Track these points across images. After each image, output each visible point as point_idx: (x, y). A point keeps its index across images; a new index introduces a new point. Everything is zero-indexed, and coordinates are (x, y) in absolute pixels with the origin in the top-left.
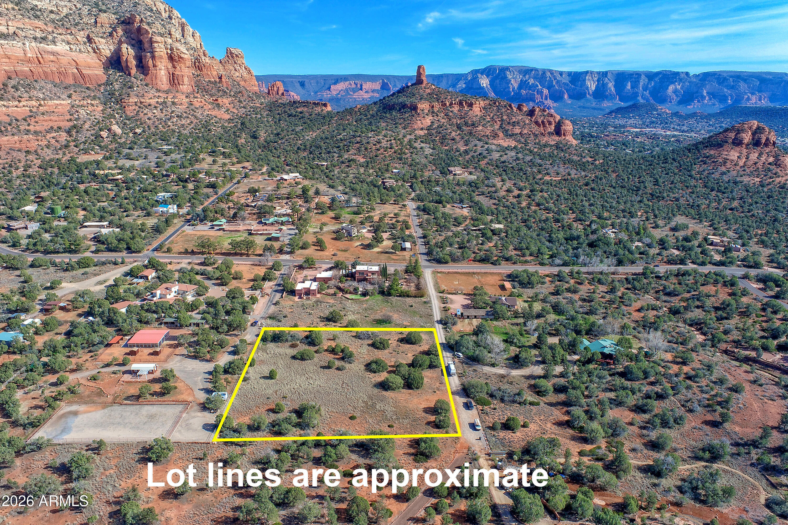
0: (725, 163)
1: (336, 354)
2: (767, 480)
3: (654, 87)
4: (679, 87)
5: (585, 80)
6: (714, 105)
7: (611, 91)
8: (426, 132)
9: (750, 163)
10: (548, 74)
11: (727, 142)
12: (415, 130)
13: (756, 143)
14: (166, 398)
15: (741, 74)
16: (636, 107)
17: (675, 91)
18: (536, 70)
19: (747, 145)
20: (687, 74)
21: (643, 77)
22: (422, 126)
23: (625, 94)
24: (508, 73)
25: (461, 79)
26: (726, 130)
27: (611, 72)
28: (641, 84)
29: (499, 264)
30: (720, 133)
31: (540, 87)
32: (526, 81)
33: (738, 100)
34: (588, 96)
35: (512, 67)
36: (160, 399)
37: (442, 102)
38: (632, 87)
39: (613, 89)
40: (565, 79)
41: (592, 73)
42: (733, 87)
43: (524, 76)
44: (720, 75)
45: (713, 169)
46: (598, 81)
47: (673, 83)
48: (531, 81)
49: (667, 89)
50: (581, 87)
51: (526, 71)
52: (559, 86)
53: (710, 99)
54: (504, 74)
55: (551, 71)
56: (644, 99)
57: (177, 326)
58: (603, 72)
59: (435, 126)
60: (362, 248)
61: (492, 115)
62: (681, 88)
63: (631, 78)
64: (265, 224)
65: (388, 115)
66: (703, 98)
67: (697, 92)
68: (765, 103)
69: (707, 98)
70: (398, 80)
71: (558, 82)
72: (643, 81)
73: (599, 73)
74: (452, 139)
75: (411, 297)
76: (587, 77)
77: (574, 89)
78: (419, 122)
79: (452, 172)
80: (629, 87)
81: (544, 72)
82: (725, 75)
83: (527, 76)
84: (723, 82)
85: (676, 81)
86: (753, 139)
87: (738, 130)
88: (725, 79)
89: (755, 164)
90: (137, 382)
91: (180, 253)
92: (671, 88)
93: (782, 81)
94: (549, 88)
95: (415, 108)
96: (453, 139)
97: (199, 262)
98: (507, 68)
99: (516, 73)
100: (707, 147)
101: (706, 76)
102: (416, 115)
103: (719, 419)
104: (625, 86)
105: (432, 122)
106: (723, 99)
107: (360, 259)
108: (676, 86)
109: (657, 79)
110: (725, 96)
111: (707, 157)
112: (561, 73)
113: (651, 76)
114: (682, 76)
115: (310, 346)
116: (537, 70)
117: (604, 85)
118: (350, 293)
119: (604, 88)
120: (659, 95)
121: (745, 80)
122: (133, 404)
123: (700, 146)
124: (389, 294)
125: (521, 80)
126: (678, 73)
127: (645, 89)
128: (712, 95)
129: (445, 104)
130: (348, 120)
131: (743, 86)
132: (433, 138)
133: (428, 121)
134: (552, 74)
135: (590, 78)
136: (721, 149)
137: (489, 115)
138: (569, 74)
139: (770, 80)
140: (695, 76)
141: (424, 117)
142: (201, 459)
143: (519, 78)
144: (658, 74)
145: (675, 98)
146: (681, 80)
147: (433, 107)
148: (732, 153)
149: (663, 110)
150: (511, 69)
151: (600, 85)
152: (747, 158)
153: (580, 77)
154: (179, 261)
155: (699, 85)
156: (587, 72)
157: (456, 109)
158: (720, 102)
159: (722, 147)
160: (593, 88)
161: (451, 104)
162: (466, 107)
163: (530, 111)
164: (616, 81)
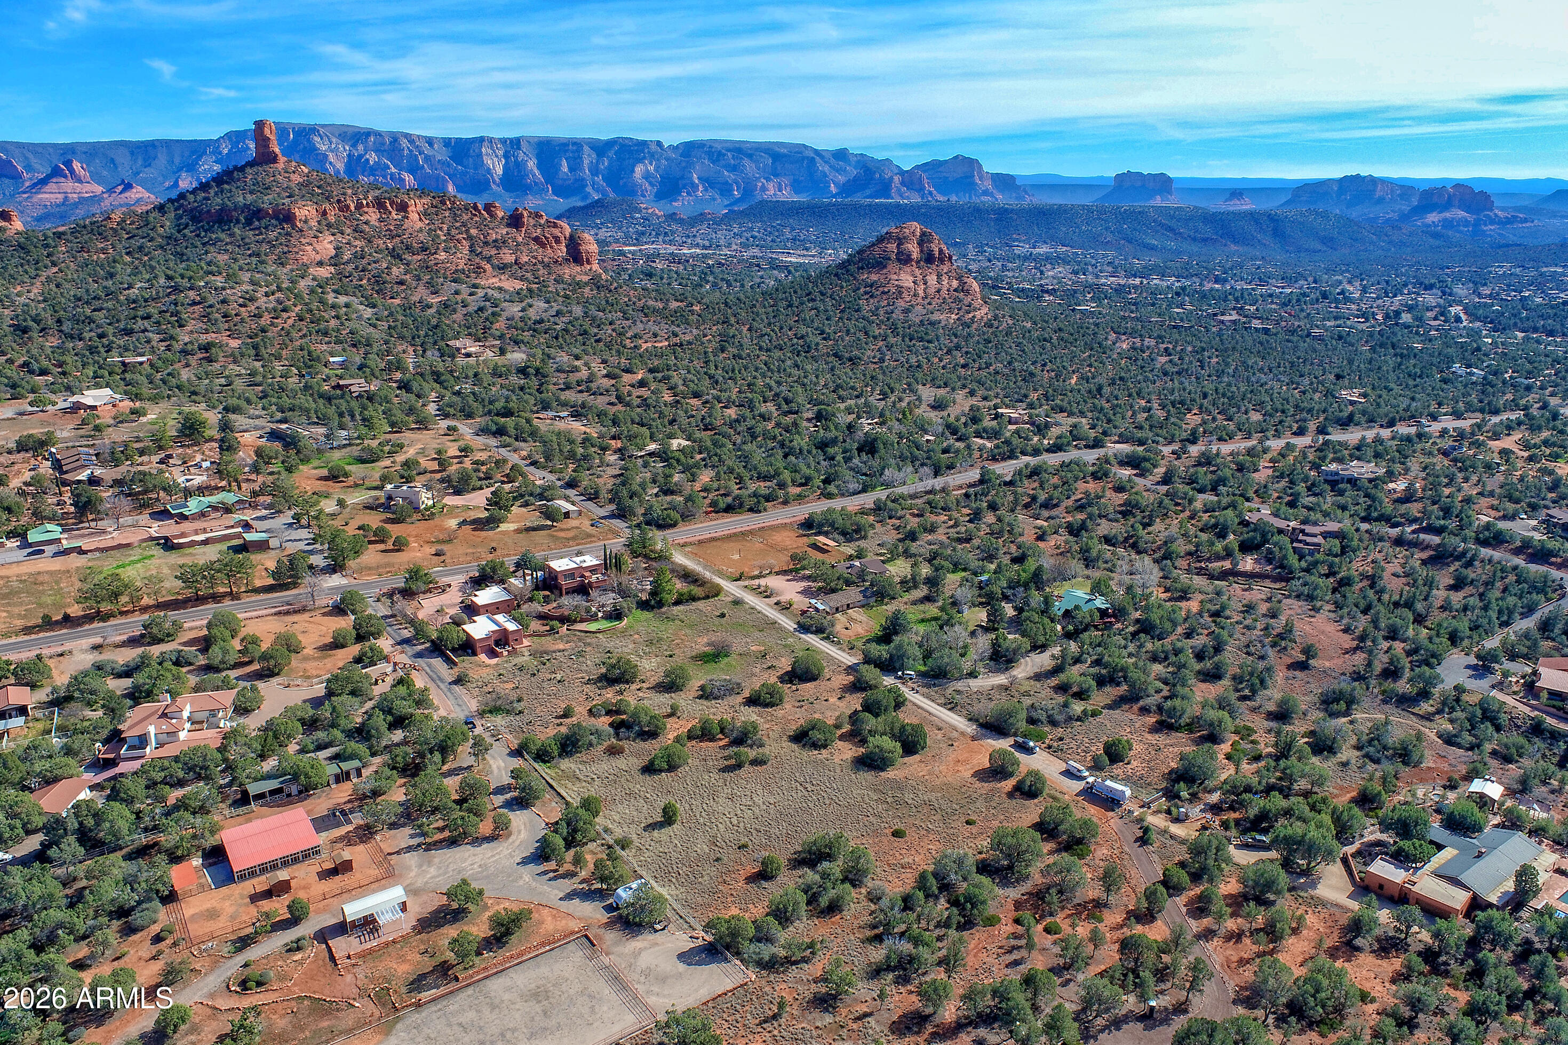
0: (900, 293)
1: (713, 739)
2: (1413, 714)
3: (609, 168)
4: (651, 168)
5: (480, 155)
6: (714, 199)
7: (534, 175)
8: (332, 269)
9: (932, 291)
10: (404, 143)
11: (889, 259)
12: (306, 266)
13: (929, 259)
14: (516, 943)
15: (743, 146)
16: (602, 206)
17: (647, 176)
18: (378, 134)
19: (918, 262)
20: (659, 143)
21: (586, 149)
22: (318, 258)
23: (560, 182)
24: (317, 139)
25: (204, 153)
26: (881, 240)
27: (528, 140)
28: (586, 162)
29: (765, 510)
30: (873, 245)
31: (393, 170)
32: (361, 156)
33: (748, 192)
34: (493, 186)
35: (323, 126)
36: (505, 953)
37: (339, 201)
38: (571, 169)
39: (537, 172)
40: (441, 154)
41: (491, 140)
42: (734, 169)
43: (354, 146)
44: (711, 147)
45: (889, 305)
46: (506, 156)
47: (641, 161)
48: (373, 158)
49: (633, 171)
50: (476, 169)
51: (357, 136)
52: (431, 166)
53: (706, 190)
54: (309, 140)
55: (407, 136)
56: (597, 191)
57: (289, 795)
58: (511, 140)
59: (347, 256)
60: (474, 530)
61: (445, 227)
62: (656, 169)
63: (566, 151)
64: (184, 517)
65: (222, 236)
66: (695, 187)
67: (682, 178)
68: (787, 196)
69: (701, 188)
70: (35, 153)
71: (427, 159)
72: (588, 157)
73: (503, 141)
74: (397, 283)
75: (699, 599)
76: (483, 150)
77: (464, 174)
78: (309, 248)
79: (458, 350)
80: (565, 168)
81: (395, 138)
82: (719, 147)
83: (361, 147)
84: (718, 160)
85: (644, 158)
86: (922, 251)
87: (899, 239)
88: (720, 154)
89: (938, 291)
90: (387, 944)
91: (27, 630)
92: (639, 170)
93: (803, 158)
94: (412, 171)
95: (288, 218)
96: (401, 283)
97: (125, 637)
98: (313, 130)
99: (334, 140)
100: (862, 268)
101: (689, 149)
102: (294, 233)
103: (1302, 658)
104: (557, 167)
105: (337, 248)
106: (725, 190)
107: (499, 552)
108: (645, 165)
109: (611, 153)
110: (726, 183)
111: (871, 286)
112: (430, 141)
113: (601, 148)
114: (653, 147)
115: (644, 740)
116: (380, 135)
117: (520, 165)
118: (582, 621)
119: (519, 171)
120: (621, 182)
121: (750, 156)
122: (451, 992)
123: (852, 268)
124: (660, 604)
125: (349, 155)
126: (644, 143)
127: (595, 171)
128: (709, 183)
129: (348, 207)
130: (104, 250)
131: (749, 167)
132: (355, 282)
133: (327, 246)
134: (412, 142)
135: (490, 151)
136: (885, 271)
137: (441, 229)
138: (447, 142)
139: (785, 156)
140: (673, 148)
141: (316, 237)
142: (775, 1017)
143: (344, 149)
144: (611, 143)
145: (649, 188)
146: (652, 155)
147: (324, 213)
148: (903, 276)
149: (650, 211)
150: (322, 131)
151: (512, 165)
152: (925, 284)
153: (469, 150)
154: (59, 650)
155: (684, 164)
156: (481, 140)
157: (373, 216)
158: (722, 195)
159: (885, 267)
160: (499, 170)
161: (359, 206)
162: (394, 213)
163: (511, 217)
164: (538, 156)
